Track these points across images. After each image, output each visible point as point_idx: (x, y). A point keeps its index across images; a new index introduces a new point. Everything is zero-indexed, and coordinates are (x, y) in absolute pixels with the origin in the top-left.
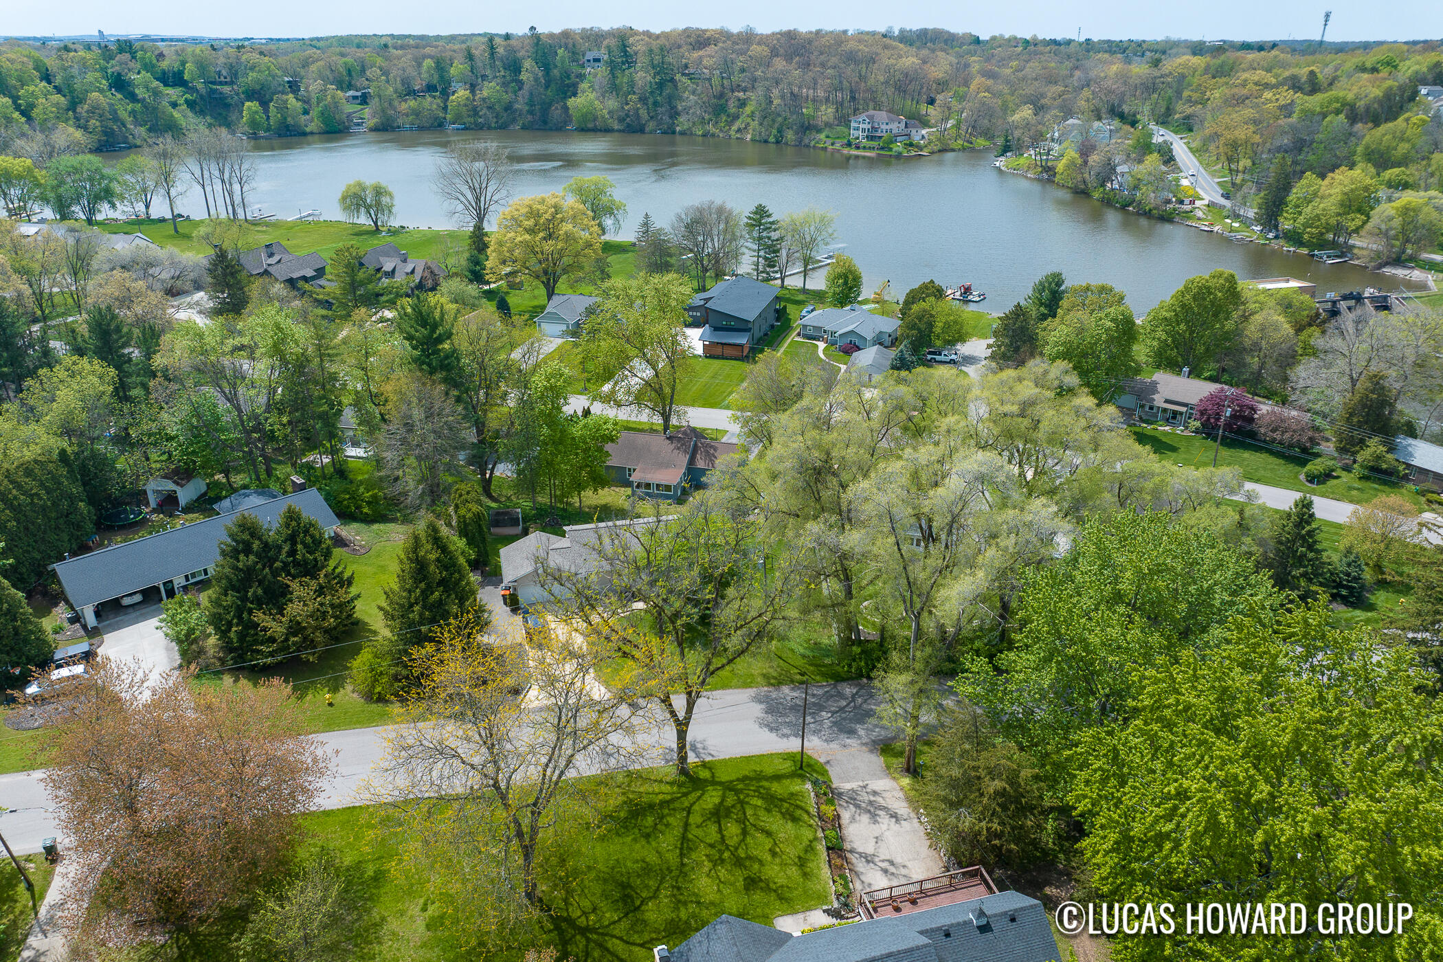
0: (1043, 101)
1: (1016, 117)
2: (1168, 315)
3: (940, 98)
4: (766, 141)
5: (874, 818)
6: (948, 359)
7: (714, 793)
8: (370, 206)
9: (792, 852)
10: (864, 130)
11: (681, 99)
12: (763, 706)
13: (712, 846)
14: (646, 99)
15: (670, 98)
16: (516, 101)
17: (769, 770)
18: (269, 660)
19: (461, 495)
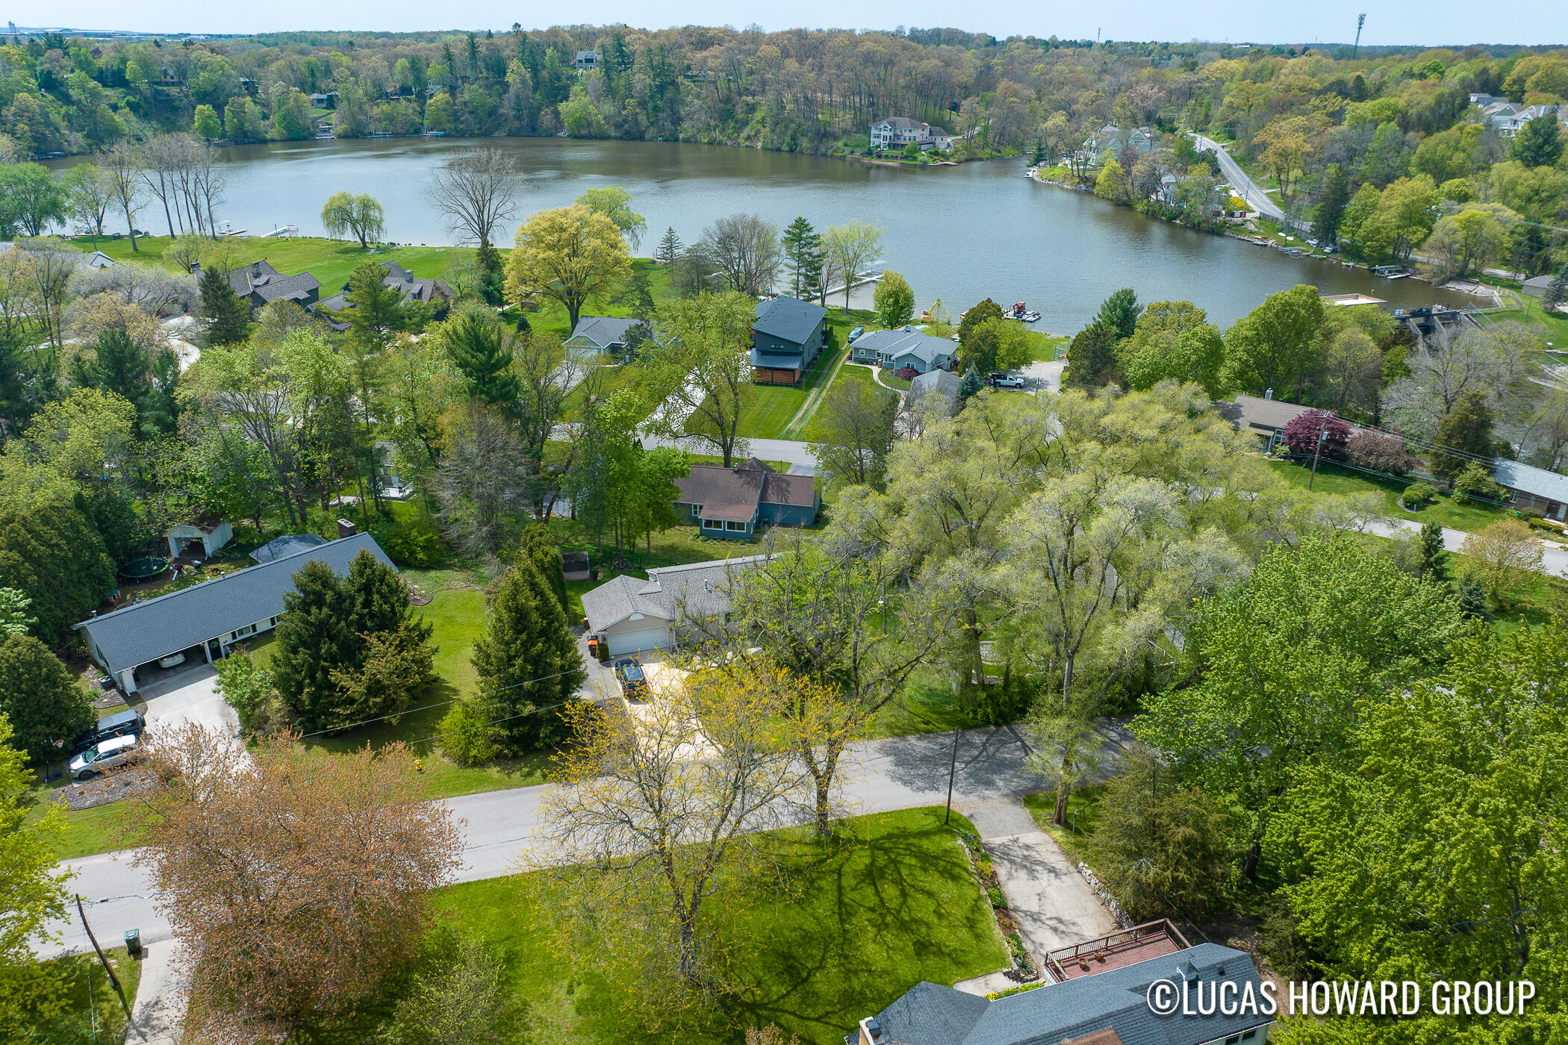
0: (1074, 107)
1: (1049, 124)
2: (1250, 334)
3: (965, 104)
4: (779, 150)
5: (1031, 872)
6: (1013, 383)
7: (862, 853)
8: (357, 221)
9: (959, 912)
10: (885, 138)
11: (683, 103)
12: (891, 758)
13: (872, 910)
14: (645, 103)
15: (672, 104)
16: (501, 105)
17: (914, 827)
18: (347, 725)
19: (532, 538)
